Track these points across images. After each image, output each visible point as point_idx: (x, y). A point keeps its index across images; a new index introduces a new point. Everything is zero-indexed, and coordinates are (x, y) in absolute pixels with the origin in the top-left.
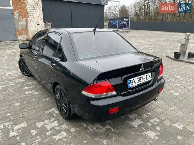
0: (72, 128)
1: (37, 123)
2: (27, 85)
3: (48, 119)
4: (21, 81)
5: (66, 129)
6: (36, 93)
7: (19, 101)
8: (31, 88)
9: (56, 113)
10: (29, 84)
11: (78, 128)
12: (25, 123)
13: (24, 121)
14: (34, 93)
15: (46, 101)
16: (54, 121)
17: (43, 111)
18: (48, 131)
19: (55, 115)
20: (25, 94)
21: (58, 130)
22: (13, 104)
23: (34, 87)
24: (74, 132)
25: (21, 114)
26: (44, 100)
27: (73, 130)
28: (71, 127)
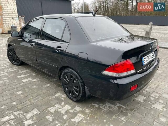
0: (86, 109)
1: (49, 109)
2: (20, 73)
3: (58, 104)
4: (13, 70)
5: (80, 111)
6: (34, 80)
7: (19, 89)
8: (26, 76)
9: (63, 97)
10: (23, 73)
11: (91, 108)
12: (36, 110)
13: (34, 108)
14: (32, 81)
15: (48, 87)
16: (65, 105)
17: (49, 97)
18: (64, 115)
19: (63, 99)
20: (23, 82)
21: (73, 112)
22: (15, 93)
23: (28, 75)
24: (90, 113)
25: (28, 102)
26: (45, 86)
27: (87, 111)
28: (84, 108)
